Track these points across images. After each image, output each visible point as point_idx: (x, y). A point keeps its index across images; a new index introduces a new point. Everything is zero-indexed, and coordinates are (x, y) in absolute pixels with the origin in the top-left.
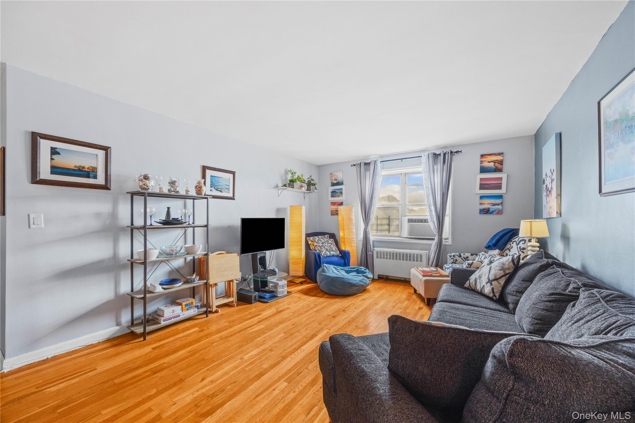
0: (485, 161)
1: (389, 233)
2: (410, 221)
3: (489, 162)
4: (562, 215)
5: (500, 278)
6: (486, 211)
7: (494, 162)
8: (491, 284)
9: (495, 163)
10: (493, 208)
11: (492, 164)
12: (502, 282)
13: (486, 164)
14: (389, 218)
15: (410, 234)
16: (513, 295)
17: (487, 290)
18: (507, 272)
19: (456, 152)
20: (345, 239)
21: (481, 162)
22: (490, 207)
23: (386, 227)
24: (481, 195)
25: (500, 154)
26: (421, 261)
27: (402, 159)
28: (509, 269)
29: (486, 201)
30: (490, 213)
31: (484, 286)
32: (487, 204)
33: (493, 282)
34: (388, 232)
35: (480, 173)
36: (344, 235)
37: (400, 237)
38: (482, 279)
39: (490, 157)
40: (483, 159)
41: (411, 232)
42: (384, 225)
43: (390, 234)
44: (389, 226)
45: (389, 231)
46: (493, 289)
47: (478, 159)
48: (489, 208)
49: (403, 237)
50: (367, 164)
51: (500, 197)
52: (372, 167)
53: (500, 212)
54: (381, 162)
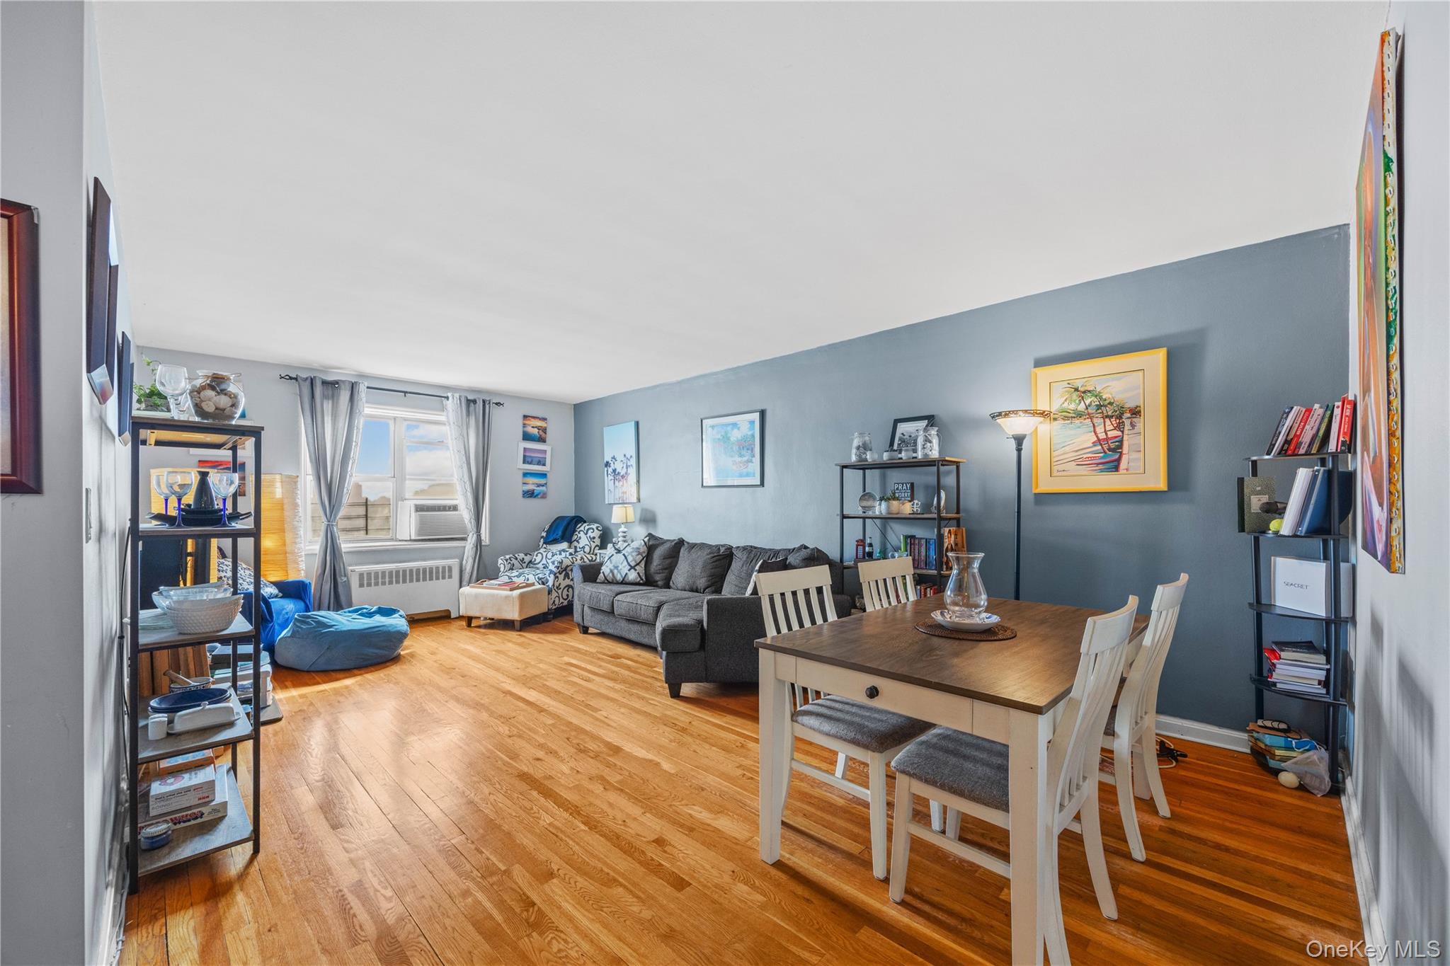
0: (529, 425)
1: (367, 534)
2: (419, 509)
3: (533, 427)
5: (640, 562)
6: (530, 494)
7: (539, 428)
8: (636, 570)
9: (539, 429)
10: (538, 490)
11: (535, 431)
12: (643, 564)
13: (529, 429)
14: (366, 502)
15: (420, 532)
16: (657, 573)
17: (632, 576)
18: (644, 555)
19: (497, 404)
20: (286, 553)
21: (524, 426)
22: (535, 488)
23: (361, 523)
24: (525, 471)
25: (544, 419)
26: (450, 577)
27: (405, 393)
28: (644, 552)
29: (531, 480)
30: (535, 497)
31: (627, 574)
32: (532, 484)
33: (636, 568)
34: (365, 532)
35: (523, 439)
36: (284, 545)
37: (392, 540)
38: (619, 568)
39: (532, 420)
40: (526, 422)
41: (423, 527)
42: (358, 517)
43: (368, 536)
44: (367, 520)
45: (367, 530)
46: (638, 573)
47: (520, 421)
48: (534, 490)
49: (400, 541)
50: (332, 386)
51: (544, 475)
52: (344, 396)
53: (544, 496)
54: (368, 388)
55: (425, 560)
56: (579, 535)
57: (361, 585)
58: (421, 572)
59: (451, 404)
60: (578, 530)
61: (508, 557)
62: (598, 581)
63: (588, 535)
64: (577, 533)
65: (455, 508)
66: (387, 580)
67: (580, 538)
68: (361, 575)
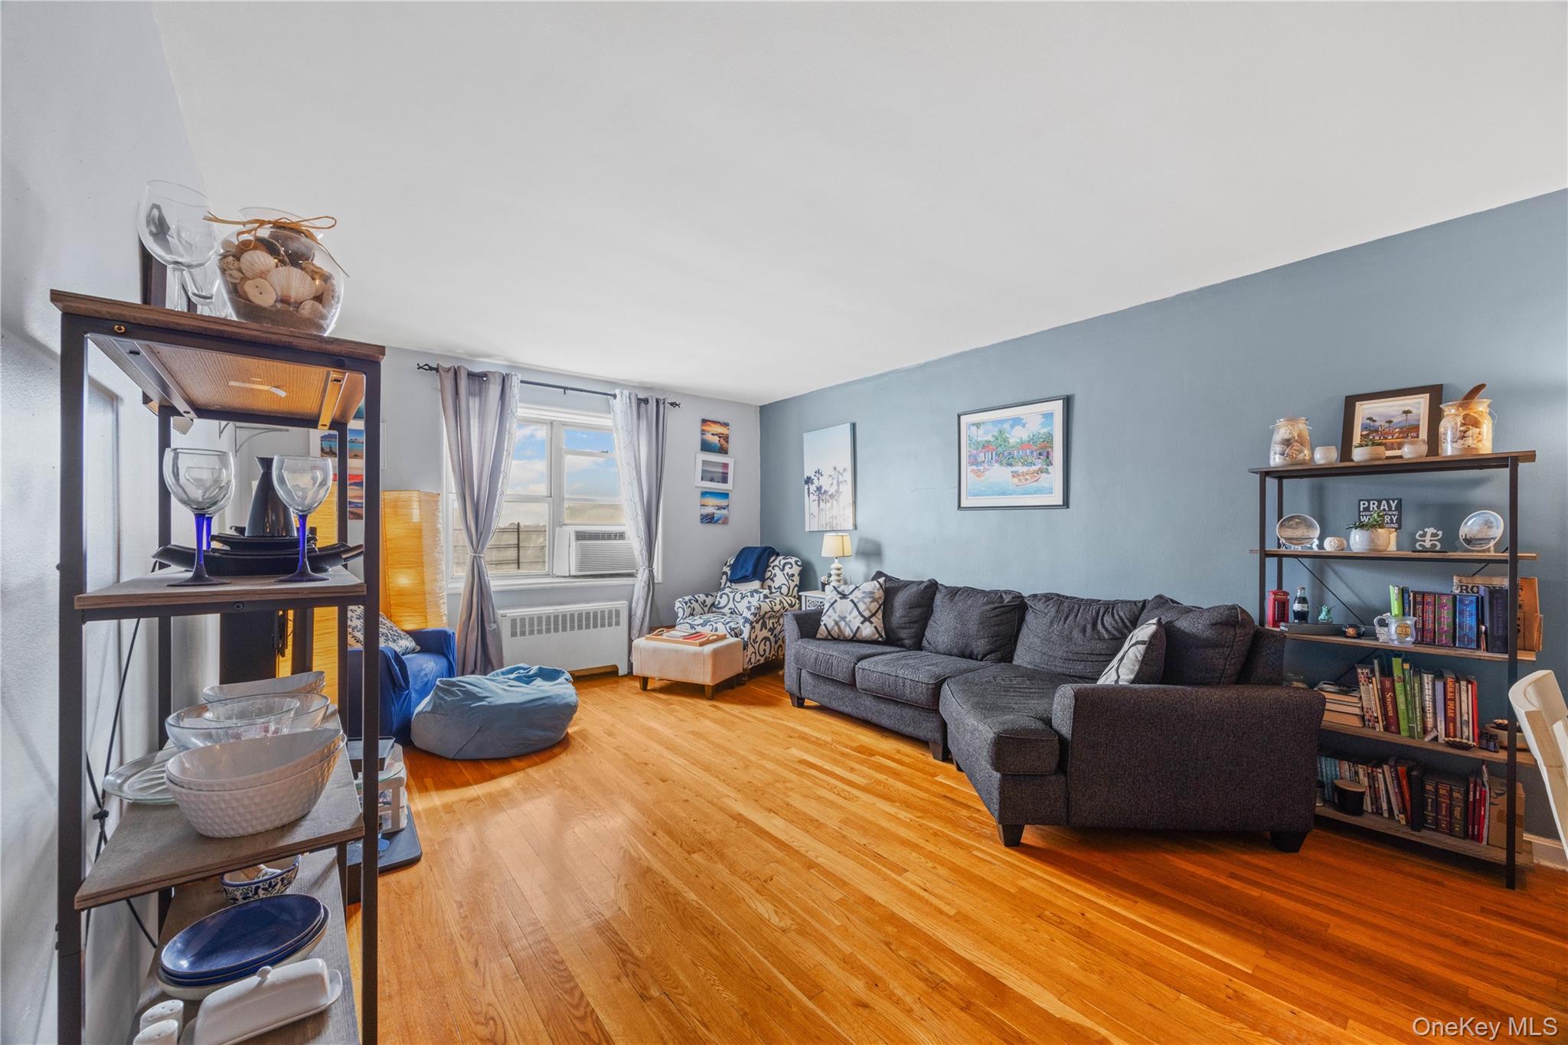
0: (708, 432)
1: (519, 568)
2: (581, 536)
3: (713, 434)
4: (859, 527)
5: (877, 611)
6: (708, 519)
7: (720, 435)
8: (871, 623)
9: (720, 437)
10: (719, 513)
11: (716, 439)
12: (880, 615)
13: (709, 438)
14: (518, 529)
15: (581, 567)
16: (904, 628)
17: (867, 631)
18: (881, 602)
19: (672, 404)
20: (425, 594)
21: (703, 432)
22: (715, 511)
23: (512, 554)
24: (705, 490)
25: (726, 425)
26: (618, 624)
27: (565, 388)
28: (880, 598)
29: (712, 501)
30: (715, 523)
31: (859, 627)
32: (711, 505)
33: (871, 619)
34: (516, 566)
35: (702, 450)
36: (423, 582)
37: (548, 575)
38: (847, 620)
39: (713, 425)
40: (706, 428)
41: (584, 559)
42: (508, 547)
43: (521, 571)
44: (519, 550)
45: (518, 563)
46: (875, 627)
47: (697, 427)
48: (714, 514)
49: (557, 577)
50: (479, 378)
51: (725, 495)
52: (494, 391)
53: (725, 521)
54: (522, 382)
55: (587, 601)
56: (773, 572)
57: (514, 634)
58: (584, 616)
59: (620, 404)
60: (772, 565)
61: (687, 598)
62: (818, 636)
63: (785, 572)
64: (771, 569)
65: (621, 536)
66: (544, 627)
67: (775, 575)
68: (514, 621)
